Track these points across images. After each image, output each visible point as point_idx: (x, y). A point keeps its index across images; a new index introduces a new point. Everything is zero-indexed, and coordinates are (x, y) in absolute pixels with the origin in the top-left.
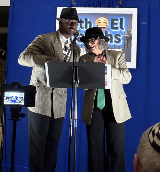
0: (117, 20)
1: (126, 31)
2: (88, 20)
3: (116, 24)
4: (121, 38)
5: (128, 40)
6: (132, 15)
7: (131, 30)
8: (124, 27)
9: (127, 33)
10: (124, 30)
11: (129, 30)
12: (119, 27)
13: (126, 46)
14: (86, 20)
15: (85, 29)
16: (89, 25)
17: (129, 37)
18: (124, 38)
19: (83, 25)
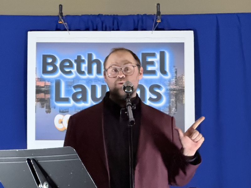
0: (153, 55)
1: (172, 78)
2: (94, 58)
3: (152, 63)
4: (162, 91)
5: (176, 96)
6: (183, 44)
7: (183, 75)
8: (167, 69)
9: (174, 81)
10: (169, 76)
11: (178, 75)
12: (157, 69)
13: (174, 109)
14: (90, 56)
15: (87, 76)
16: (95, 66)
17: (179, 90)
18: (168, 92)
19: (84, 67)
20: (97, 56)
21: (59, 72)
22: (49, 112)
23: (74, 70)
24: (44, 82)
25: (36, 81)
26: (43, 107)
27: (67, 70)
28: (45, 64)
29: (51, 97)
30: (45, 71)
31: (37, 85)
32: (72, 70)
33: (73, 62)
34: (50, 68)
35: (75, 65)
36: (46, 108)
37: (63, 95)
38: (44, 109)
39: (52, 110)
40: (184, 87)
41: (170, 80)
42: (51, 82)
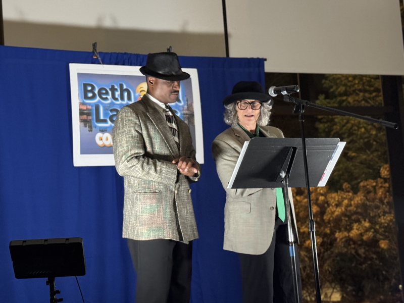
1: (185, 105)
2: (125, 87)
5: (189, 118)
7: (192, 102)
8: (181, 98)
9: (186, 107)
10: (182, 104)
11: (189, 103)
14: (121, 86)
15: (120, 102)
16: (126, 94)
17: (190, 114)
18: (183, 115)
19: (117, 94)
20: (127, 86)
21: (98, 98)
22: (91, 130)
23: (110, 97)
24: (85, 106)
25: (79, 105)
26: (86, 127)
27: (104, 96)
28: (86, 91)
29: (93, 119)
30: (86, 97)
31: (81, 108)
32: (108, 97)
33: (108, 90)
34: (90, 95)
35: (110, 92)
36: (89, 128)
37: (102, 117)
38: (87, 128)
39: (94, 129)
40: (193, 112)
41: (183, 107)
42: (92, 106)
